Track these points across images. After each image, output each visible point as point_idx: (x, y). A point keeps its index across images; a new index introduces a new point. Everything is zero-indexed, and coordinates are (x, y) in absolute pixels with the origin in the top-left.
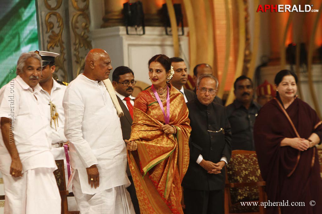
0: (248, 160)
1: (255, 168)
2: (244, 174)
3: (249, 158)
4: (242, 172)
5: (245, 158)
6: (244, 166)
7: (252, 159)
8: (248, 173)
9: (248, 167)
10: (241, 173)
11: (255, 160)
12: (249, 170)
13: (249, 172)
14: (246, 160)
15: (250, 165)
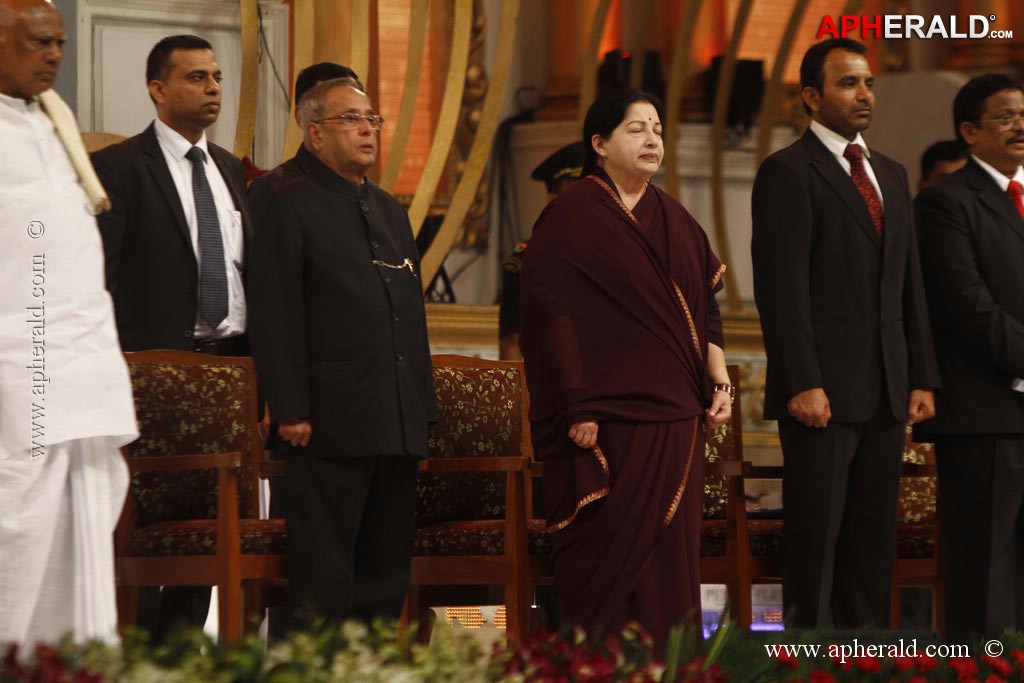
0: (475, 388)
1: (498, 414)
2: (460, 431)
3: (479, 382)
4: (456, 426)
5: (465, 381)
6: (461, 405)
7: (487, 386)
8: (473, 428)
9: (473, 410)
10: (451, 428)
11: (499, 390)
12: (478, 419)
13: (476, 425)
14: (469, 388)
15: (481, 402)
